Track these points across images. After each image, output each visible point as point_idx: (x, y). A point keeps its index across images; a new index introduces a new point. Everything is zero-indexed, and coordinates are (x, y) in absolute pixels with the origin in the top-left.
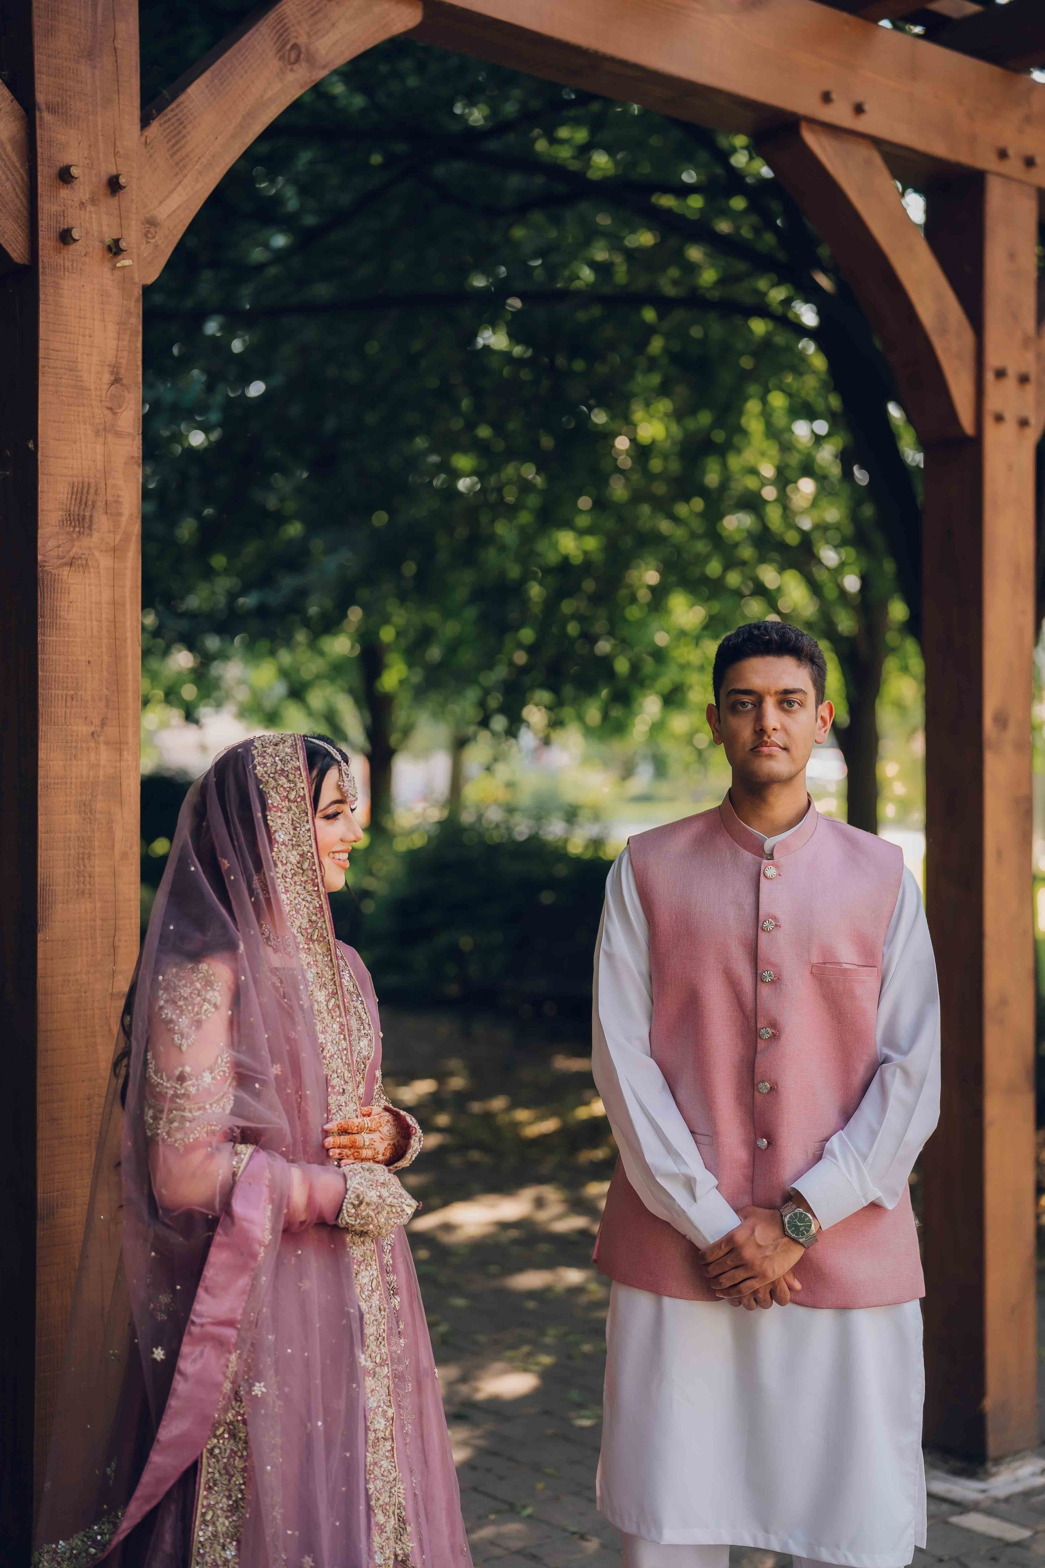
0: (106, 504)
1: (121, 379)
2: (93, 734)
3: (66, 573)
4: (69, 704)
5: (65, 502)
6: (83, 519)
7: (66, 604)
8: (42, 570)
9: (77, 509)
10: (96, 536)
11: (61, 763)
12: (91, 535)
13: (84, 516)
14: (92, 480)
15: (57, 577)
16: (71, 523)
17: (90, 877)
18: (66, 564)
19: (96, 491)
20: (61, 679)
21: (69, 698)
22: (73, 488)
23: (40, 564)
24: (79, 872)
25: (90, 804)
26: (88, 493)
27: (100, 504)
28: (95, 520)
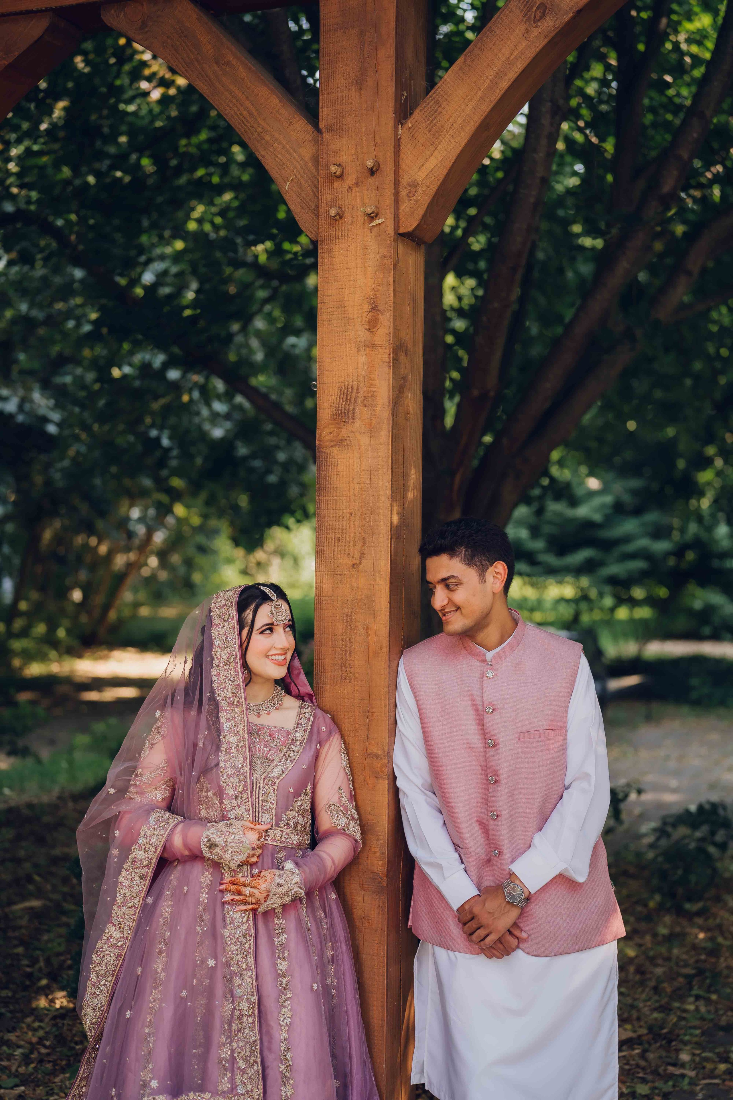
0: (365, 399)
1: (377, 307)
2: (353, 565)
3: (335, 451)
4: (336, 544)
5: (335, 401)
6: (348, 412)
7: (335, 473)
8: (319, 451)
9: (343, 406)
10: (358, 423)
11: (331, 586)
12: (353, 423)
13: (349, 409)
14: (355, 383)
15: (329, 455)
16: (339, 416)
17: (351, 668)
18: (335, 445)
19: (358, 390)
20: (331, 526)
21: (336, 540)
22: (341, 390)
23: (317, 447)
24: (342, 663)
25: (351, 615)
26: (351, 393)
27: (360, 399)
28: (357, 411)
